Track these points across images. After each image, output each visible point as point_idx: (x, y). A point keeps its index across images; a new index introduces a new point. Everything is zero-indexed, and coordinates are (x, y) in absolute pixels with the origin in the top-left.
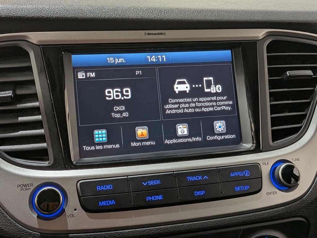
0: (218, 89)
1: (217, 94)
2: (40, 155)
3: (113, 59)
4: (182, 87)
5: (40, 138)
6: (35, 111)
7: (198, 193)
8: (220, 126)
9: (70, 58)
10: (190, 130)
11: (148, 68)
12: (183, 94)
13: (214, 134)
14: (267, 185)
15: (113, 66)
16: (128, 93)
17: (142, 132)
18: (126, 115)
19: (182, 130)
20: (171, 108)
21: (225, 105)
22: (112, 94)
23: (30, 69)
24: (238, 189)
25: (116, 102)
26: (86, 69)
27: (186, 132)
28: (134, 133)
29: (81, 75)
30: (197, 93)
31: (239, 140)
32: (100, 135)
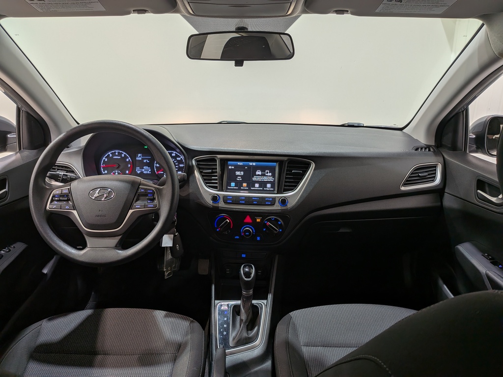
0: (270, 174)
1: (269, 176)
2: (215, 187)
3: (239, 163)
4: (259, 173)
5: (216, 183)
6: (216, 176)
7: (254, 203)
8: (269, 185)
9: (227, 163)
10: (259, 186)
11: (249, 167)
12: (259, 175)
13: (266, 188)
14: (277, 203)
15: (239, 165)
16: (242, 173)
17: (245, 185)
18: (241, 179)
19: (257, 185)
20: (254, 179)
21: (271, 179)
22: (238, 173)
23: (216, 165)
24: (267, 203)
25: (239, 176)
26: (232, 166)
27: (258, 186)
28: (242, 185)
29: (230, 167)
30: (263, 175)
31: (274, 191)
32: (233, 184)
